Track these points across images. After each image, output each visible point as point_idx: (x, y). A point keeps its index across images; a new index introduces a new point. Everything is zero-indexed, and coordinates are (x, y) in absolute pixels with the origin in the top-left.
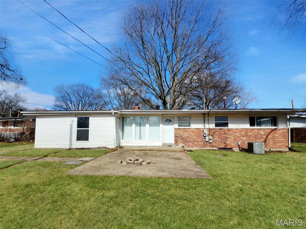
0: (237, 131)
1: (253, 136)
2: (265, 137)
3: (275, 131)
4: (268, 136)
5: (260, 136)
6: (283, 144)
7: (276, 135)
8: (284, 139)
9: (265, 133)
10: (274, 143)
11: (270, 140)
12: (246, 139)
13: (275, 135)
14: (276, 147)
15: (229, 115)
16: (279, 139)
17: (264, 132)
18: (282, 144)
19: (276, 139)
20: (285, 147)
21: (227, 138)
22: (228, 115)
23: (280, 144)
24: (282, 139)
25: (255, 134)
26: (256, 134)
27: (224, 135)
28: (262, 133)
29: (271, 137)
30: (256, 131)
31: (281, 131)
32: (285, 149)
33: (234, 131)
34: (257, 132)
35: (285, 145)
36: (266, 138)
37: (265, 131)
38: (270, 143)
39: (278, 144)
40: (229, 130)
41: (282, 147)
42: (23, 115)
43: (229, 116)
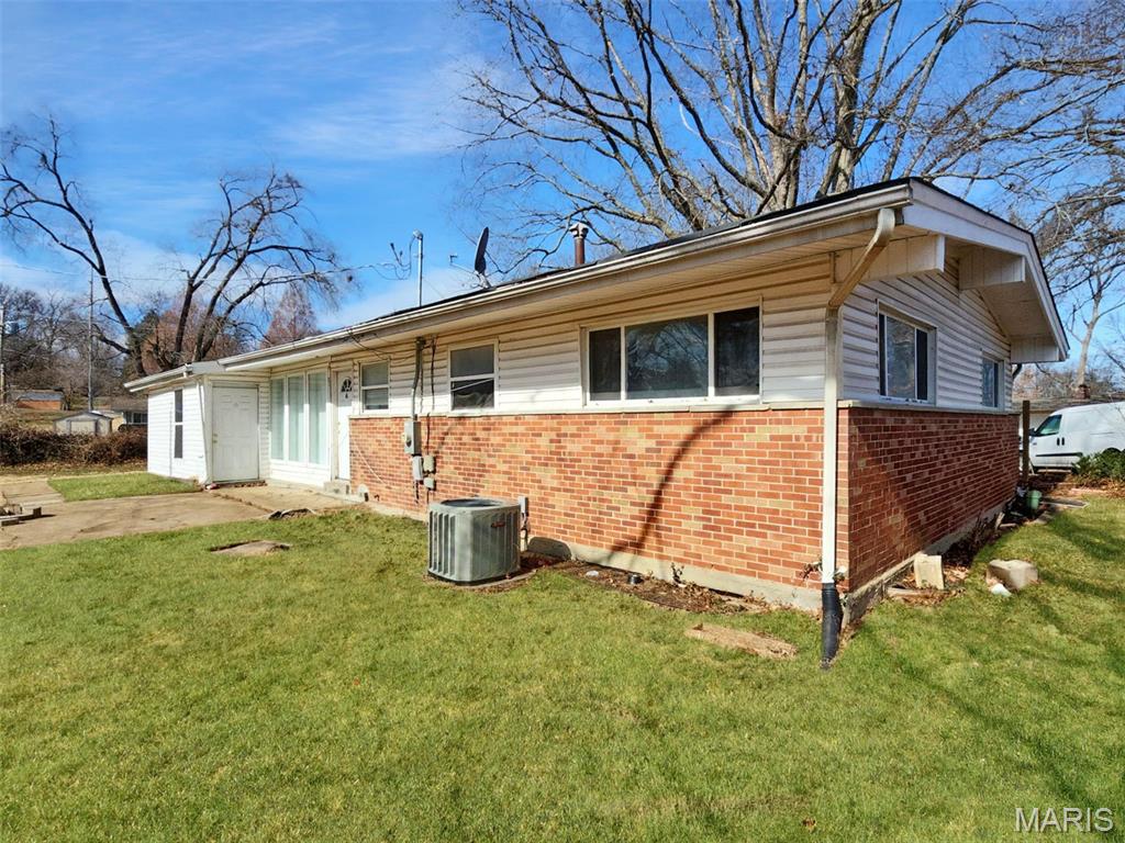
0: (520, 429)
1: (588, 461)
2: (653, 476)
3: (722, 433)
4: (672, 466)
5: (622, 465)
6: (778, 545)
7: (727, 465)
8: (791, 505)
9: (652, 444)
10: (713, 527)
11: (684, 503)
12: (555, 484)
13: (715, 460)
14: (723, 561)
15: (496, 335)
16: (745, 501)
17: (649, 437)
18: (774, 543)
19: (725, 499)
20: (792, 573)
21: (483, 469)
22: (489, 337)
23: (756, 542)
24: (768, 503)
25: (599, 449)
26: (604, 449)
27: (472, 454)
28: (637, 441)
29: (690, 474)
30: (603, 428)
31: (763, 434)
32: (790, 588)
33: (507, 430)
34: (612, 436)
35: (795, 557)
36: (662, 485)
37: (657, 429)
38: (685, 524)
39: (743, 541)
40: (490, 425)
41: (773, 569)
42: (132, 391)
43: (495, 342)
